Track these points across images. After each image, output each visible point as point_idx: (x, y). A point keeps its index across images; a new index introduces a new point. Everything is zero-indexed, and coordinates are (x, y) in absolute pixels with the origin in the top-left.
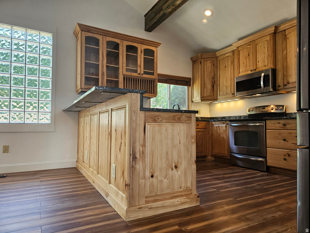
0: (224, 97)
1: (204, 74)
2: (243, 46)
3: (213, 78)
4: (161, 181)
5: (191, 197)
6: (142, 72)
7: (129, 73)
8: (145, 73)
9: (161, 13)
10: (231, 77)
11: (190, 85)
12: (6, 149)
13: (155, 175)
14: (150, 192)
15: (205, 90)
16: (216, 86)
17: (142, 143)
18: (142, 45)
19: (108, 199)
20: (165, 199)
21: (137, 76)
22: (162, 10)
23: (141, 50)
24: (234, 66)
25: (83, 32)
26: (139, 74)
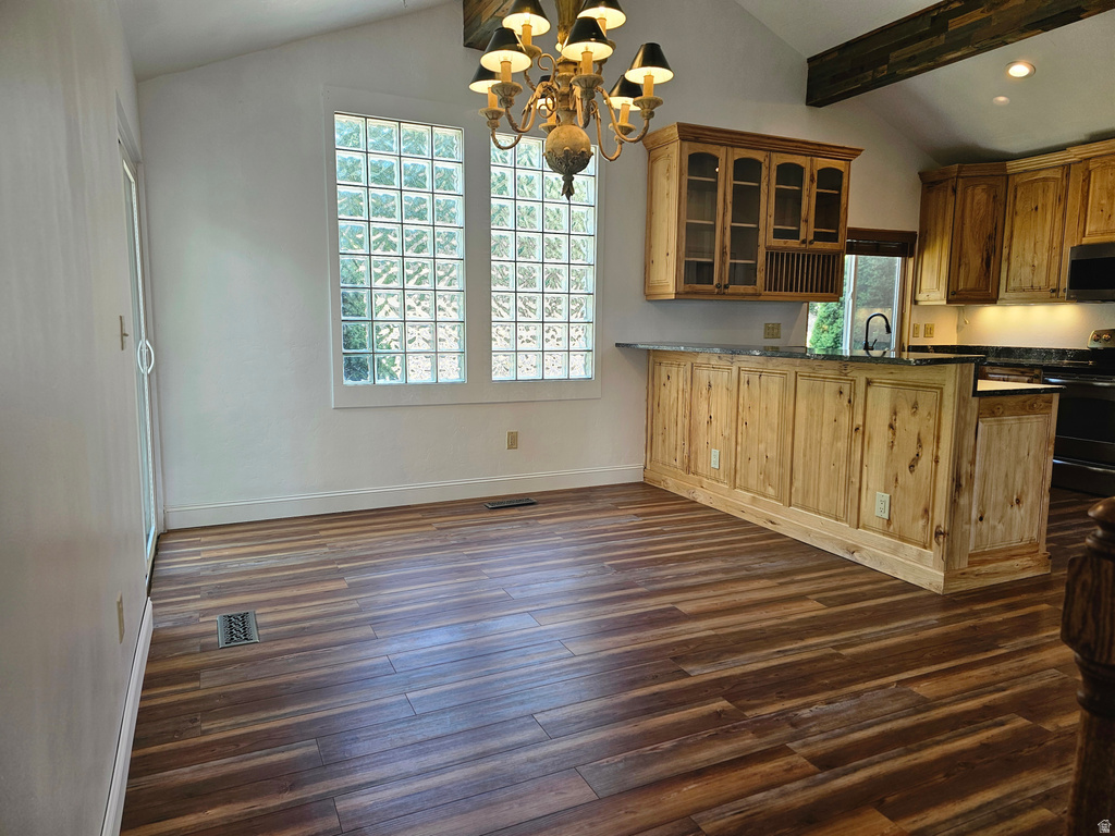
0: (1022, 295)
1: (963, 224)
2: (1105, 159)
3: (990, 237)
4: (994, 528)
5: (1039, 557)
6: (811, 237)
7: (780, 243)
8: (818, 237)
9: (881, 68)
10: (1051, 241)
11: (912, 255)
12: (513, 441)
13: (986, 516)
14: (976, 547)
15: (962, 271)
16: (997, 261)
17: (971, 457)
18: (815, 158)
19: (857, 557)
20: (998, 560)
21: (797, 249)
22: (885, 60)
23: (812, 175)
24: (1065, 209)
25: (686, 144)
26: (804, 242)
